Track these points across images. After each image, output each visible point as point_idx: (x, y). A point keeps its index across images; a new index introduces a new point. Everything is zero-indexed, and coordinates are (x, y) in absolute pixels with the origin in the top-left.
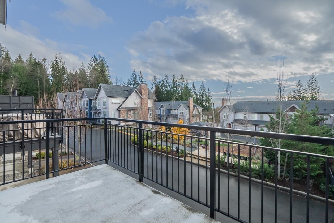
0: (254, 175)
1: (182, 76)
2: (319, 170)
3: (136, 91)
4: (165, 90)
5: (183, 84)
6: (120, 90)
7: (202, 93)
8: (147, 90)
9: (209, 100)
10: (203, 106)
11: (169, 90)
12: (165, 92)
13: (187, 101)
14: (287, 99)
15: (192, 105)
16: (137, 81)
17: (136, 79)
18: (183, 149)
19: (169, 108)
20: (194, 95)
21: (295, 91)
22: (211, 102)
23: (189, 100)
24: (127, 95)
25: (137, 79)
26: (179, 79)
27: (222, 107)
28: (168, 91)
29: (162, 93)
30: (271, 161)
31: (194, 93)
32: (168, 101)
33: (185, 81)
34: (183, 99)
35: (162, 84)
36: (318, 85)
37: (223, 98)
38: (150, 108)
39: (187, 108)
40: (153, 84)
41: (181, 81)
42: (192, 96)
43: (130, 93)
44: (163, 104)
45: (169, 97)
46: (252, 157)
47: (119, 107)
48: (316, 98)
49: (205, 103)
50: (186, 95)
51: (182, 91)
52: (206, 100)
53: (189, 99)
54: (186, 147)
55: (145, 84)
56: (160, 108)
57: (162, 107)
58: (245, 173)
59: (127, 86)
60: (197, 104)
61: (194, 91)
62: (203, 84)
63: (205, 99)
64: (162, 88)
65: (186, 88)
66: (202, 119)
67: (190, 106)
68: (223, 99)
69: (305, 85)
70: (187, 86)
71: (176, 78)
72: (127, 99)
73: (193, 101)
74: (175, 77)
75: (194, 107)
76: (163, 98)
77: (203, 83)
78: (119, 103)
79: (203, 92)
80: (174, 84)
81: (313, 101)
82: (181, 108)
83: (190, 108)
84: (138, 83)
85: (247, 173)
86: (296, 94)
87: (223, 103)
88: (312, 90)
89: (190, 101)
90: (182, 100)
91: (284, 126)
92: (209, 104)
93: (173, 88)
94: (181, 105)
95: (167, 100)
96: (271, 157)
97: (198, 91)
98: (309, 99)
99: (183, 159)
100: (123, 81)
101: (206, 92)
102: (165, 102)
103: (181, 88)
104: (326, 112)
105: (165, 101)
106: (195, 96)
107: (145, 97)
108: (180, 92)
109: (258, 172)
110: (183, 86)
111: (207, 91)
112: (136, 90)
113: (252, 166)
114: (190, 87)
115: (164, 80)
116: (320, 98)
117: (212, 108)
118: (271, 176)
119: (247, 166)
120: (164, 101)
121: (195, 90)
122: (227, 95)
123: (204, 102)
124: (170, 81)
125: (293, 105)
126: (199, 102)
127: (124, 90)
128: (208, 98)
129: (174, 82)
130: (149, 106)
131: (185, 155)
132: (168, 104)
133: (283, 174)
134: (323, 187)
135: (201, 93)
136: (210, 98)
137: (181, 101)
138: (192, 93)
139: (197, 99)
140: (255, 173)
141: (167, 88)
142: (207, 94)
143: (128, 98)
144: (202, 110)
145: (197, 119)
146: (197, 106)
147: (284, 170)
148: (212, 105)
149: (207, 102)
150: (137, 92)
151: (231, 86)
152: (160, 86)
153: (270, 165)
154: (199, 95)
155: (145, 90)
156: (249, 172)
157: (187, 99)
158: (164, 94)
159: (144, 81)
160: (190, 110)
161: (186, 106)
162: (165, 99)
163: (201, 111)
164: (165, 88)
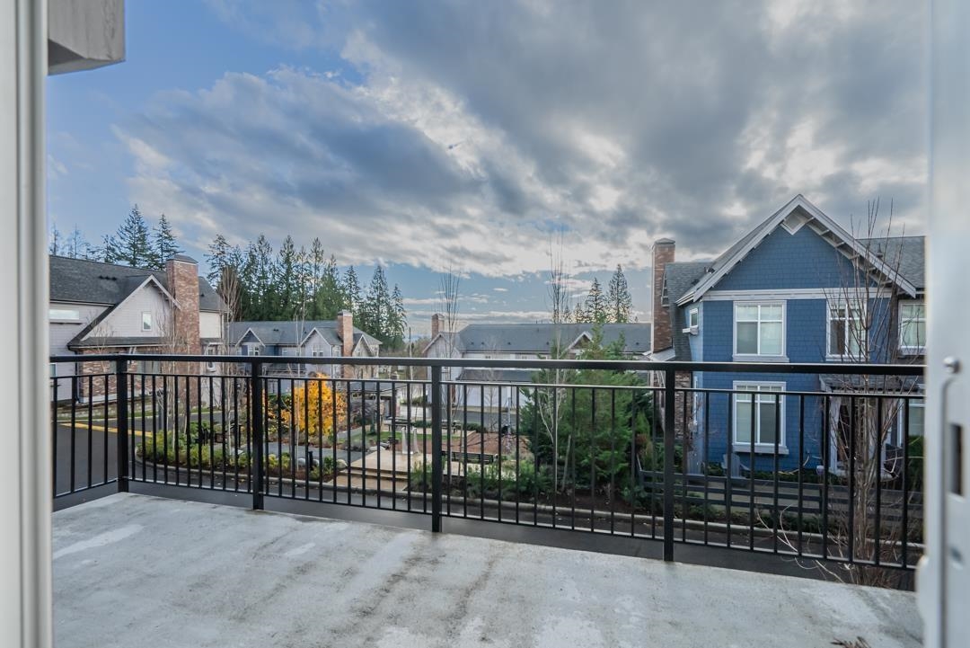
0: (508, 494)
1: (317, 243)
2: (623, 462)
3: (152, 282)
4: (259, 285)
5: (322, 270)
6: (82, 275)
7: (378, 300)
8: (197, 282)
9: (397, 319)
10: (379, 336)
11: (271, 285)
12: (258, 290)
13: (333, 320)
14: (574, 321)
15: (349, 332)
16: (150, 249)
17: (143, 239)
18: (331, 456)
19: (274, 343)
20: (354, 304)
21: (590, 303)
22: (403, 324)
23: (339, 317)
24: (111, 295)
25: (149, 239)
26: (308, 252)
27: (433, 338)
28: (271, 290)
29: (246, 294)
30: (542, 459)
31: (353, 299)
32: (270, 320)
33: (328, 261)
34: (320, 314)
35: (249, 266)
36: (628, 290)
37: (434, 313)
38: (208, 340)
39: (335, 341)
40: (214, 261)
41: (313, 261)
42: (349, 308)
43: (125, 288)
44: (253, 327)
45: (272, 308)
46: (503, 455)
47: (77, 339)
48: (625, 321)
49: (387, 326)
50: (327, 303)
51: (315, 290)
52: (389, 319)
53: (342, 314)
54: (337, 450)
55: (188, 259)
56: (242, 342)
57: (250, 337)
58: (489, 492)
59: (102, 261)
60: (364, 330)
61: (354, 291)
62: (380, 272)
63: (385, 315)
64: (250, 279)
65: (330, 281)
66: (380, 373)
67: (343, 335)
68: (435, 318)
69: (605, 290)
70: (331, 276)
71: (297, 250)
72: (111, 309)
73: (351, 320)
74: (292, 246)
75: (356, 337)
76: (253, 310)
77: (379, 270)
78: (79, 324)
79: (379, 297)
80: (289, 271)
81: (619, 326)
82: (315, 340)
83: (342, 341)
84: (152, 254)
85: (494, 492)
86: (591, 309)
87: (436, 328)
88: (619, 300)
89: (342, 319)
90: (317, 317)
91: (564, 376)
92: (396, 330)
93: (286, 278)
94: (315, 331)
95: (265, 317)
96: (541, 449)
97: (366, 292)
98: (614, 321)
99: (330, 484)
100: (87, 244)
101: (387, 295)
102: (259, 323)
103: (313, 281)
104: (639, 348)
105: (261, 319)
106: (356, 308)
107: (188, 304)
108: (311, 292)
109: (515, 486)
110: (321, 274)
111: (390, 292)
112: (152, 277)
113: (503, 474)
114: (341, 279)
115: (254, 253)
116: (631, 320)
117: (406, 340)
118: (540, 490)
119: (492, 476)
120: (254, 320)
121: (357, 288)
122: (449, 305)
123: (384, 324)
124: (275, 257)
125: (584, 333)
126: (367, 323)
127: (101, 278)
128: (395, 315)
129: (287, 261)
130: (204, 334)
131: (336, 473)
132: (271, 330)
133: (563, 482)
134: (626, 493)
135: (373, 299)
136: (399, 314)
137: (314, 319)
138: (349, 297)
139: (363, 315)
140: (509, 490)
141: (265, 277)
142: (393, 302)
143: (115, 305)
144: (377, 346)
145: (365, 373)
146: (364, 335)
147: (565, 474)
148: (406, 333)
149: (390, 325)
150: (157, 288)
151: (456, 281)
152: (239, 270)
153: (539, 465)
154: (369, 305)
155: (190, 282)
156: (497, 490)
157: (334, 316)
158: (255, 297)
159: (178, 250)
160: (342, 347)
161: (331, 335)
162: (258, 312)
163: (376, 349)
164: (259, 278)
